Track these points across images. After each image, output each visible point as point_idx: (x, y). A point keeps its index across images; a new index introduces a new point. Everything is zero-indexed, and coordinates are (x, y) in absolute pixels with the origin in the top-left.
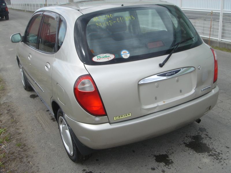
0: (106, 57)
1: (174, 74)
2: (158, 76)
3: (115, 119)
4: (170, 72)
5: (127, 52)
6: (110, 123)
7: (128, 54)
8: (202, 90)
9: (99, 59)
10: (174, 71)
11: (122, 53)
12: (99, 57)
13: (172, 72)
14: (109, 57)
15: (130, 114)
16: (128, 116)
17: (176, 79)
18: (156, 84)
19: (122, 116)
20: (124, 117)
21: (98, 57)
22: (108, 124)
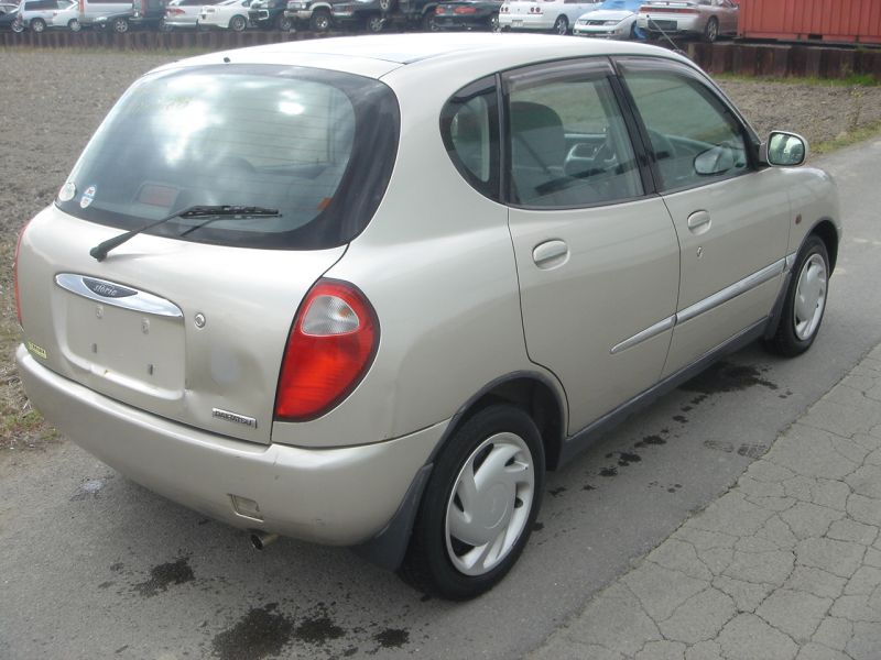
1: (110, 295)
2: (84, 280)
4: (107, 286)
10: (116, 288)
11: (87, 191)
13: (111, 287)
16: (43, 354)
19: (36, 348)
20: (39, 353)
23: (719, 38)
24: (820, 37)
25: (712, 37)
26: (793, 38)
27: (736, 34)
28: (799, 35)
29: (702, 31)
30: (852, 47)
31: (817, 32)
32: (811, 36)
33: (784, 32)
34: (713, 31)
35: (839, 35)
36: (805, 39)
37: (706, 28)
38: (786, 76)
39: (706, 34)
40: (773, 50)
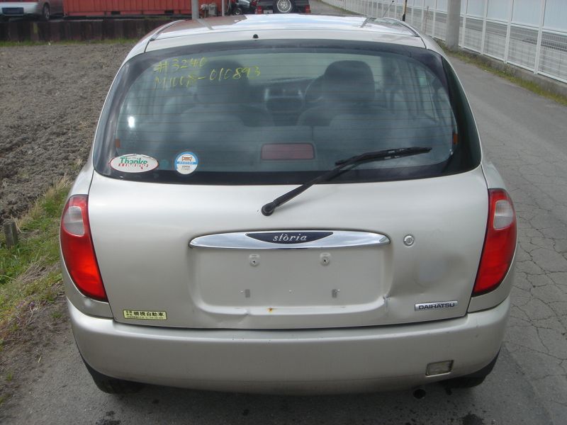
0: (139, 162)
1: (300, 242)
2: (249, 235)
3: (126, 316)
4: (290, 235)
5: (194, 160)
6: (115, 322)
7: (194, 163)
8: (417, 305)
9: (123, 165)
10: (303, 234)
11: (180, 159)
12: (124, 160)
13: (296, 234)
14: (145, 162)
15: (164, 314)
16: (158, 317)
17: (322, 255)
18: (251, 256)
19: (144, 314)
20: (149, 317)
21: (122, 159)
22: (110, 321)
23: (52, 17)
24: (118, 13)
25: (48, 18)
26: (101, 14)
27: (63, 14)
28: (105, 12)
29: (41, 13)
30: (142, 18)
31: (117, 10)
32: (113, 13)
33: (96, 11)
34: (48, 14)
35: (131, 11)
36: (109, 14)
37: (43, 12)
38: (103, 39)
39: (44, 15)
40: (90, 22)
